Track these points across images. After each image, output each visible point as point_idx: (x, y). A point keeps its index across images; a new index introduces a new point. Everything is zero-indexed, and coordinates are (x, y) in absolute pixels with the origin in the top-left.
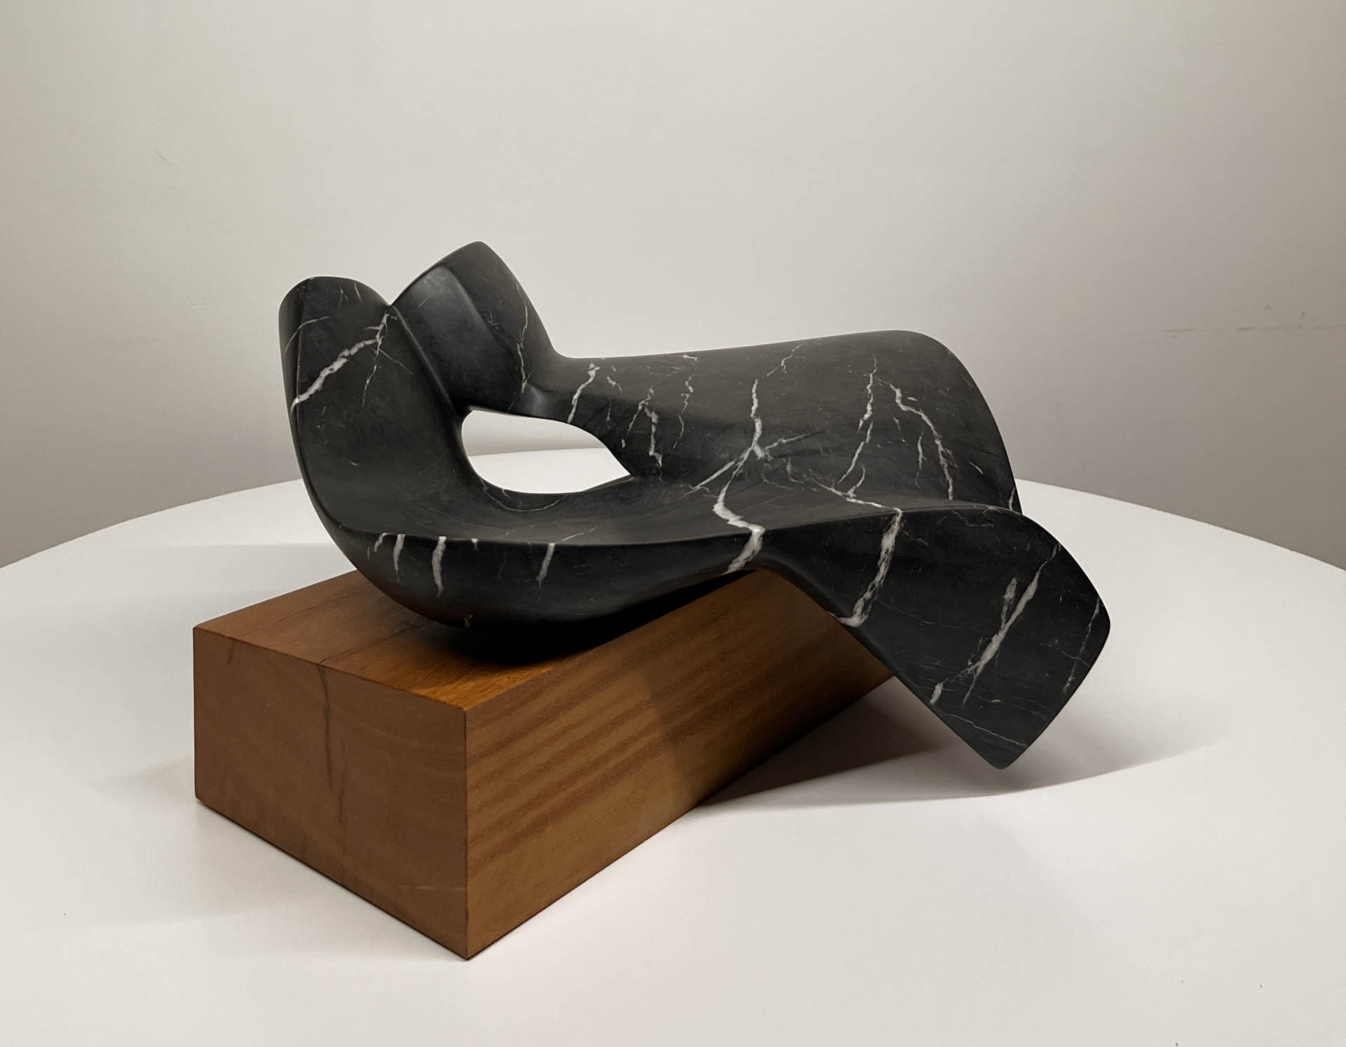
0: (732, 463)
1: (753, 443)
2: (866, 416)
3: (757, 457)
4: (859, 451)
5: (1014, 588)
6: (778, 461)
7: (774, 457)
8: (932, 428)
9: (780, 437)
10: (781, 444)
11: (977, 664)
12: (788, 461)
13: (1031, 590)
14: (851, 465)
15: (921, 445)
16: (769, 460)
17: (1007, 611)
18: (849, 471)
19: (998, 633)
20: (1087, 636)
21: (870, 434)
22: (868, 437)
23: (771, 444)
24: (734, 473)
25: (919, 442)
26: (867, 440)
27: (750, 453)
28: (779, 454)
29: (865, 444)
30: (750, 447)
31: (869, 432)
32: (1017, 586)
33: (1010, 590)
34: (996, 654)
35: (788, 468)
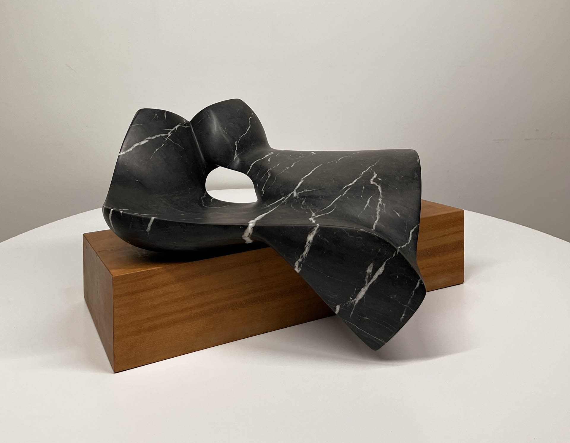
0: (284, 198)
1: (295, 190)
2: (350, 184)
3: (293, 196)
4: (337, 199)
5: (372, 268)
6: (301, 199)
7: (300, 197)
8: (380, 193)
9: (305, 189)
10: (305, 192)
11: (355, 299)
12: (304, 199)
13: (381, 270)
14: (330, 204)
15: (370, 200)
16: (297, 198)
17: (368, 278)
18: (328, 207)
19: (364, 287)
20: (412, 296)
21: (346, 192)
22: (345, 193)
23: (301, 191)
24: (283, 202)
25: (370, 198)
26: (343, 195)
27: (292, 194)
28: (302, 196)
29: (341, 196)
30: (293, 191)
31: (346, 191)
32: (373, 267)
33: (369, 269)
34: (364, 296)
35: (303, 203)
